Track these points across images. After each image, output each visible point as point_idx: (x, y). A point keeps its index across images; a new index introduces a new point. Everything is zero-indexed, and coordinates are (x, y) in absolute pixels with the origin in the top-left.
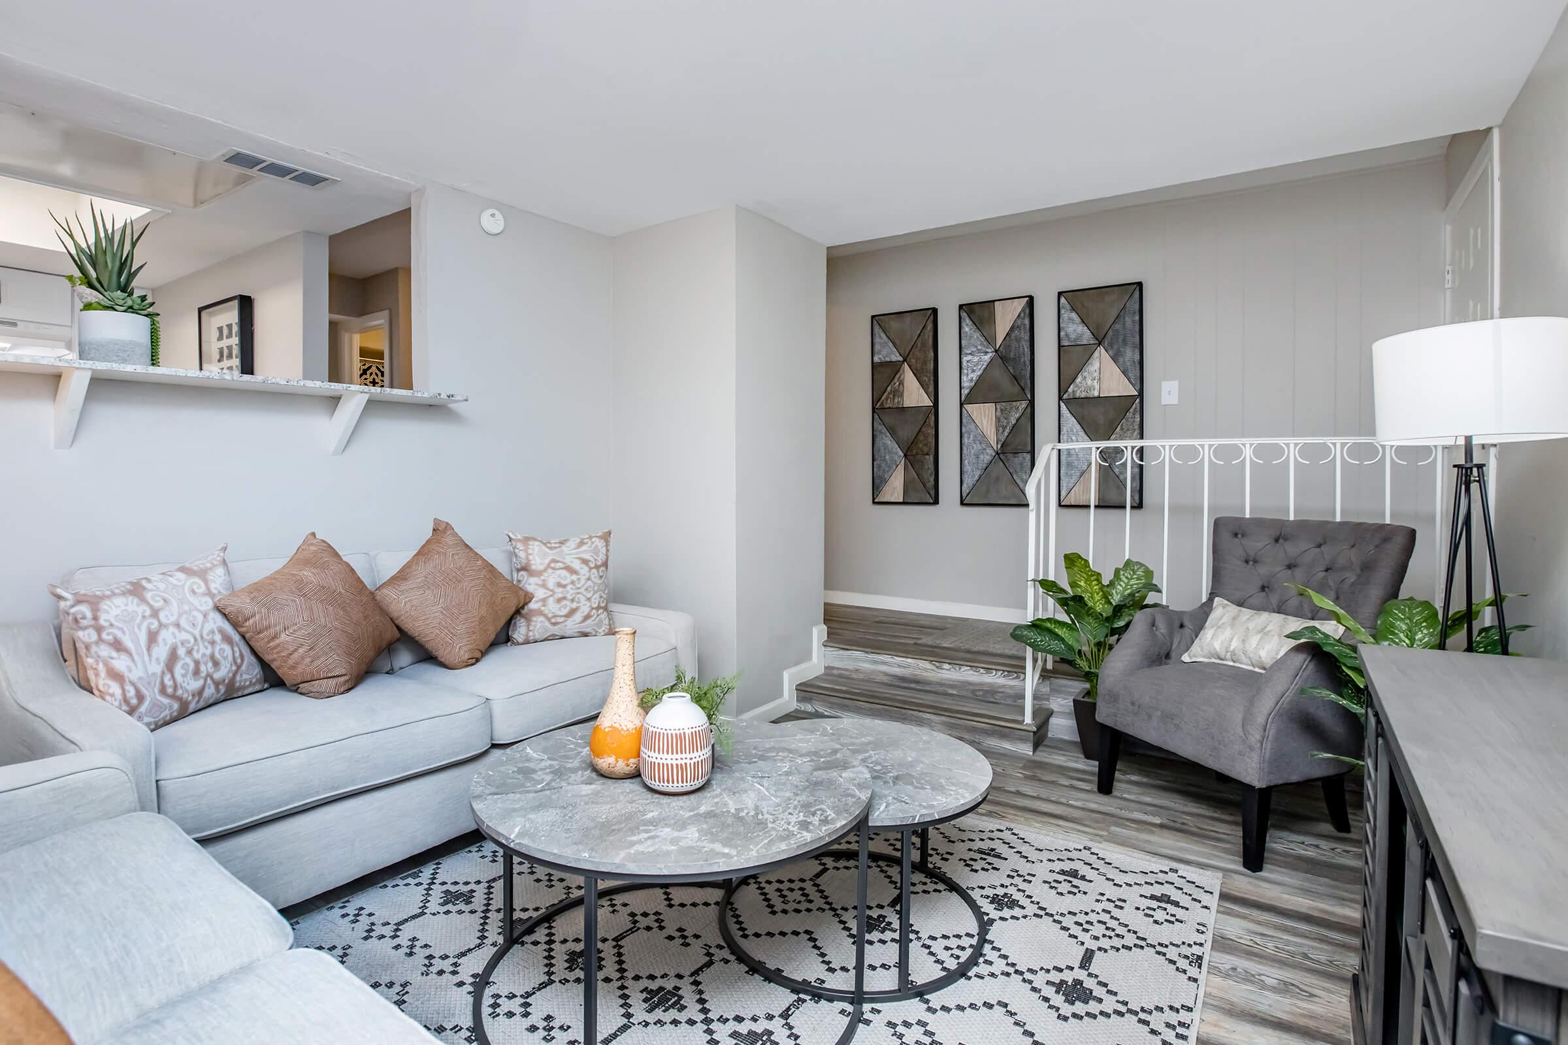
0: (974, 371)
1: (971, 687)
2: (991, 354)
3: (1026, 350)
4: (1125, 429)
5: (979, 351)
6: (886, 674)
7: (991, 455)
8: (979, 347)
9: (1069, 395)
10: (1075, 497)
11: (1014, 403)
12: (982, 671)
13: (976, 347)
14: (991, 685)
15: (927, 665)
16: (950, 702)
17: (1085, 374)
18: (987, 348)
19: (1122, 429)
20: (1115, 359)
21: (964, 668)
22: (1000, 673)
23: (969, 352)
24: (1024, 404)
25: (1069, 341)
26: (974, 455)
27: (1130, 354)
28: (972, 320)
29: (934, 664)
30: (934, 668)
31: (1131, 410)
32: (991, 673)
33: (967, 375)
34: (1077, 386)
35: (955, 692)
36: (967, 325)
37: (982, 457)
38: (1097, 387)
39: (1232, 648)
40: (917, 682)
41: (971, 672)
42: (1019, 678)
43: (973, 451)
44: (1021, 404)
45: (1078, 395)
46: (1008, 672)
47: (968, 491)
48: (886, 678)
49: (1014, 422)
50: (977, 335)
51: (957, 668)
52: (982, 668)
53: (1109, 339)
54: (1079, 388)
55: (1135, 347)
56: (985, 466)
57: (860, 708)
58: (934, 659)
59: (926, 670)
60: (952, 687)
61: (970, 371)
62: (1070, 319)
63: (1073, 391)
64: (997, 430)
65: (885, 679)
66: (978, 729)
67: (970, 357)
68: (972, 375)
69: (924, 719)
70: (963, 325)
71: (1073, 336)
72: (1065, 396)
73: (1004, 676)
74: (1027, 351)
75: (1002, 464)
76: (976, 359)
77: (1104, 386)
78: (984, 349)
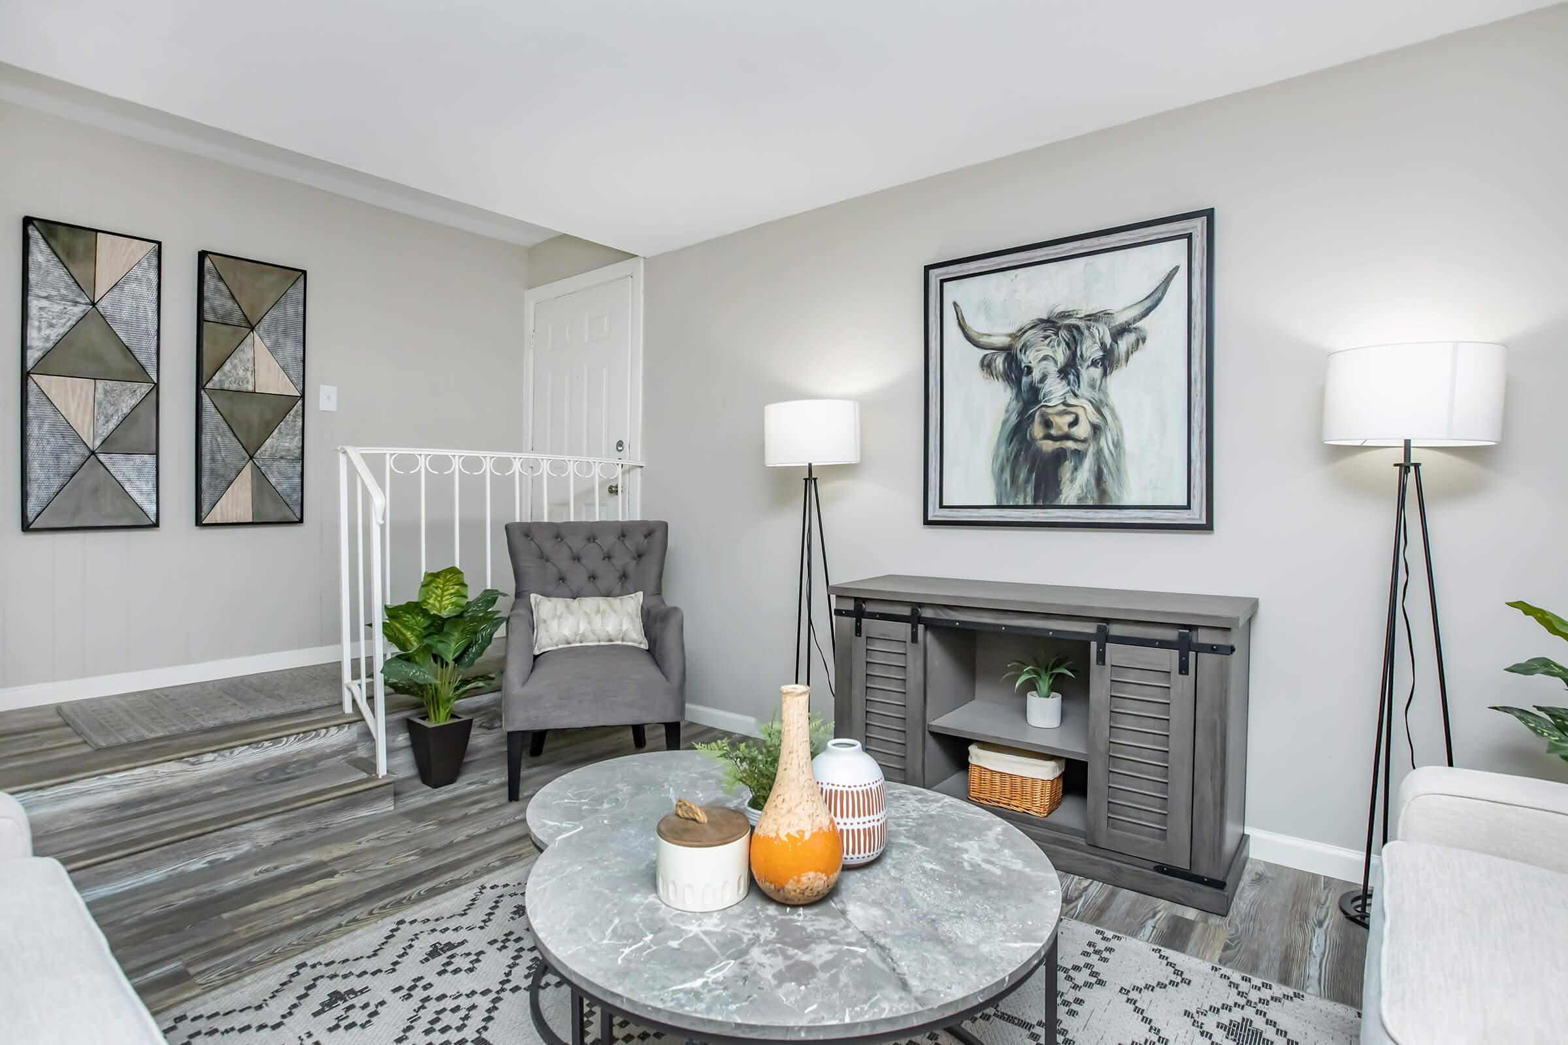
0: (51, 326)
1: (250, 773)
2: (84, 307)
3: (150, 314)
4: (285, 432)
5: (64, 298)
6: (86, 810)
7: (83, 455)
8: (63, 292)
9: (214, 385)
10: (221, 513)
11: (129, 384)
12: (266, 744)
13: (59, 290)
14: (280, 757)
15: (175, 767)
16: (239, 800)
17: (236, 361)
18: (78, 296)
19: (280, 433)
20: (273, 351)
21: (236, 751)
22: (292, 738)
23: (45, 294)
24: (145, 388)
25: (215, 316)
26: (52, 453)
27: (290, 349)
28: (50, 246)
29: (187, 762)
30: (186, 766)
31: (292, 412)
32: (281, 742)
33: (40, 329)
34: (225, 375)
35: (224, 789)
36: (41, 252)
37: (65, 457)
38: (251, 380)
39: (581, 632)
40: (153, 799)
41: (251, 751)
42: (319, 735)
43: (48, 448)
44: (141, 386)
45: (226, 386)
46: (304, 732)
47: (39, 509)
48: (89, 815)
49: (126, 410)
50: (59, 272)
51: (227, 753)
52: (267, 740)
53: (266, 325)
54: (228, 378)
55: (297, 342)
56: (71, 470)
57: (109, 873)
58: (184, 754)
59: (171, 775)
60: (218, 783)
61: (44, 325)
62: (218, 290)
63: (220, 381)
64: (94, 419)
65: (86, 819)
66: (323, 809)
67: (45, 303)
68: (48, 332)
69: (239, 833)
70: (33, 248)
71: (221, 312)
72: (209, 386)
73: (299, 740)
74: (152, 315)
75: (103, 469)
76: (57, 308)
77: (259, 381)
78: (71, 296)
